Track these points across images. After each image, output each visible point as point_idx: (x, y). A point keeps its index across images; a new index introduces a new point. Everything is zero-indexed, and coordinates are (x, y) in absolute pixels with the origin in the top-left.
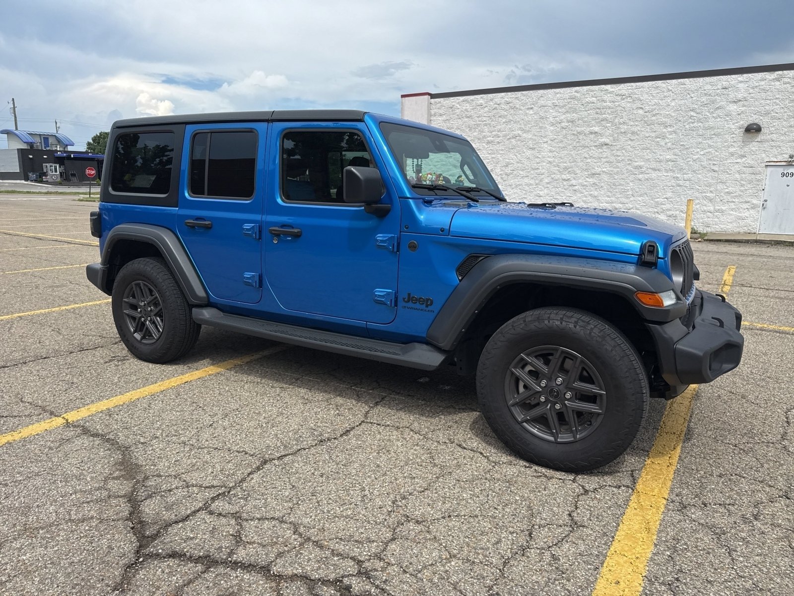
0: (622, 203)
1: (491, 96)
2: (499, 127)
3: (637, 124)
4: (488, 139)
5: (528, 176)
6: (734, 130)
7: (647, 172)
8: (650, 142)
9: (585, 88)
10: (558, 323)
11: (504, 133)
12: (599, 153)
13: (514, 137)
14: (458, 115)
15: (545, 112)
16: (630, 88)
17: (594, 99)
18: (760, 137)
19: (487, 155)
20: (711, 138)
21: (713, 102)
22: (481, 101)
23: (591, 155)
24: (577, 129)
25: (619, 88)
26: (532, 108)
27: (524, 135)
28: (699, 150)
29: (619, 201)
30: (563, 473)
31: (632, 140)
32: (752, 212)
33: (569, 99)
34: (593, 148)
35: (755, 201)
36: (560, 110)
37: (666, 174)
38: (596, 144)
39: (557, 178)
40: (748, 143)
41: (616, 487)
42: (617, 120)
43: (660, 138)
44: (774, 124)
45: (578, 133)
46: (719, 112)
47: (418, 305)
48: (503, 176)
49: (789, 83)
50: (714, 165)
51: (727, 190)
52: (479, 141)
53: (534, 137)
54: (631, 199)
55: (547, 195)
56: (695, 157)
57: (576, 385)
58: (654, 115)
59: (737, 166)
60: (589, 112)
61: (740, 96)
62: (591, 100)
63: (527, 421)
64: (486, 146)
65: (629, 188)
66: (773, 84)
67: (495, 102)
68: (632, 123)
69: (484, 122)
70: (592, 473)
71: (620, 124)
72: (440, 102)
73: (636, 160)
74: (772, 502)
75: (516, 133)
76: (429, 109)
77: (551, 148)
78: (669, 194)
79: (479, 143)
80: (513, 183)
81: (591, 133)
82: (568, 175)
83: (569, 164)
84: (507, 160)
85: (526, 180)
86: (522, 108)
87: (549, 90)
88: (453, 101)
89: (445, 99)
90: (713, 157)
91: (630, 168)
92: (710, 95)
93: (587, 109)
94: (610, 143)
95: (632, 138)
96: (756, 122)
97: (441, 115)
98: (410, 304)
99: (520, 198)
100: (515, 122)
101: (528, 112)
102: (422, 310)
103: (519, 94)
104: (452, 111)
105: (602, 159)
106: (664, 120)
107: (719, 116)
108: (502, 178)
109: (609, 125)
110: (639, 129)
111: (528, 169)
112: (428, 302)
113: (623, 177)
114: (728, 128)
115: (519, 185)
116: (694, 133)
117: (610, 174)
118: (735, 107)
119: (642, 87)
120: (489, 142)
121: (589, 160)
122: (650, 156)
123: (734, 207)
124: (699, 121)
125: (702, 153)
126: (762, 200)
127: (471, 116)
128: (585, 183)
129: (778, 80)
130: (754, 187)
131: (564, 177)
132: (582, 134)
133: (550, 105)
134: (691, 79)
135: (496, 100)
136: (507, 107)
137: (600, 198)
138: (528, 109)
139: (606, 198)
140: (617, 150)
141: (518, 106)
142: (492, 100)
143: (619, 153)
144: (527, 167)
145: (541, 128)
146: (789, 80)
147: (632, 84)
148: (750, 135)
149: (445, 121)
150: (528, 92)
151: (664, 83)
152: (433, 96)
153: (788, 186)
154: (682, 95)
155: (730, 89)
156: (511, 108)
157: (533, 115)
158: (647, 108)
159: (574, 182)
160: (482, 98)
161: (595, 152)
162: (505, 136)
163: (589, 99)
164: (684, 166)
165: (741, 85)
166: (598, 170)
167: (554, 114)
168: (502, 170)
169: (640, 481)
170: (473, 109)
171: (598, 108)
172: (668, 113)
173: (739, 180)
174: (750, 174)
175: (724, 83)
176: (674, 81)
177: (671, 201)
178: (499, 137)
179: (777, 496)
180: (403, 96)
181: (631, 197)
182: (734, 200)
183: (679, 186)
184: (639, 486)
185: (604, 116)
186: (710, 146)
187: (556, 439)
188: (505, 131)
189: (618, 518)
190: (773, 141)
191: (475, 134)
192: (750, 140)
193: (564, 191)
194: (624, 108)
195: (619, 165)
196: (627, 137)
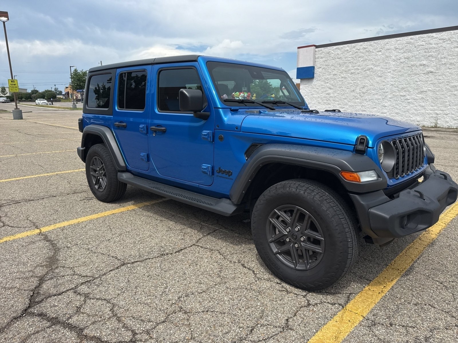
0: (442, 111)
1: (353, 44)
2: (359, 64)
3: (454, 58)
4: (352, 71)
5: (377, 94)
9: (417, 36)
10: (294, 190)
11: (362, 67)
12: (426, 78)
13: (369, 69)
14: (332, 57)
15: (390, 53)
16: (449, 34)
17: (423, 42)
19: (350, 81)
22: (348, 48)
23: (420, 79)
24: (411, 63)
25: (441, 35)
26: (380, 51)
27: (375, 68)
29: (440, 109)
30: (300, 290)
31: (450, 69)
33: (406, 44)
34: (422, 75)
36: (400, 52)
38: (424, 72)
39: (396, 95)
41: (332, 304)
42: (439, 56)
45: (412, 65)
47: (224, 175)
48: (361, 94)
52: (346, 73)
53: (382, 69)
54: (448, 108)
55: (390, 105)
57: (307, 232)
60: (419, 51)
62: (421, 44)
63: (279, 253)
64: (350, 76)
65: (447, 100)
67: (356, 48)
68: (451, 58)
69: (349, 61)
70: (320, 292)
71: (442, 58)
72: (321, 50)
73: (453, 82)
74: (447, 329)
75: (370, 67)
76: (314, 54)
77: (393, 76)
79: (346, 74)
80: (367, 98)
81: (421, 65)
82: (404, 93)
83: (405, 86)
84: (364, 84)
85: (376, 96)
86: (374, 51)
87: (392, 39)
88: (329, 49)
89: (325, 48)
91: (448, 87)
93: (418, 50)
94: (434, 71)
95: (450, 67)
97: (322, 58)
98: (220, 174)
99: (372, 107)
100: (369, 60)
101: (378, 53)
102: (226, 178)
103: (372, 42)
104: (329, 55)
105: (428, 82)
108: (360, 95)
109: (433, 59)
111: (377, 89)
112: (229, 174)
113: (443, 93)
115: (372, 99)
117: (434, 92)
120: (352, 73)
121: (419, 83)
127: (341, 58)
128: (416, 98)
131: (402, 94)
132: (415, 66)
133: (393, 48)
135: (357, 47)
136: (364, 51)
137: (426, 107)
138: (378, 51)
139: (431, 107)
140: (439, 76)
141: (371, 50)
142: (354, 47)
143: (440, 78)
144: (376, 88)
145: (386, 63)
147: (451, 31)
149: (324, 61)
150: (378, 41)
152: (317, 47)
156: (367, 51)
157: (382, 55)
159: (408, 97)
160: (348, 46)
161: (423, 77)
162: (362, 69)
163: (420, 43)
166: (425, 89)
167: (395, 54)
168: (360, 90)
169: (352, 302)
170: (342, 53)
171: (426, 49)
178: (358, 70)
179: (454, 325)
180: (299, 48)
181: (448, 106)
184: (349, 306)
185: (430, 53)
187: (295, 267)
188: (363, 66)
189: (320, 326)
191: (343, 68)
193: (401, 103)
194: (445, 47)
195: (440, 85)
196: (447, 67)
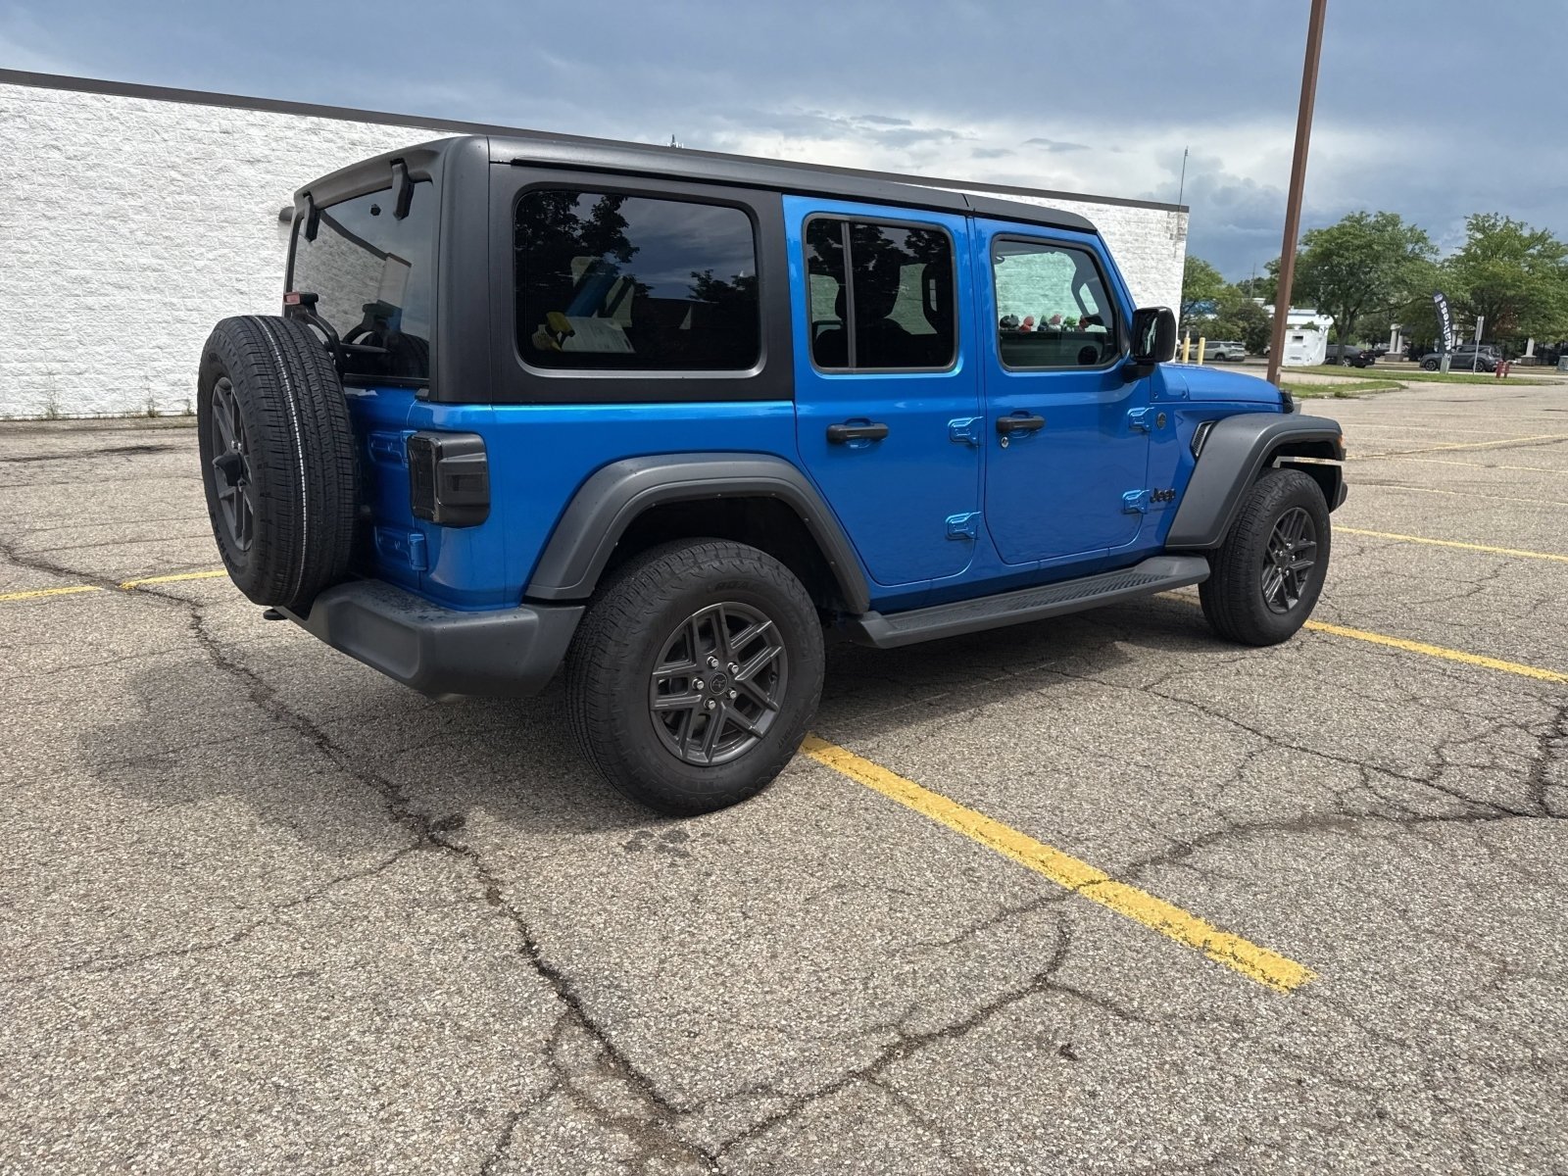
0: (59, 361)
3: (52, 181)
6: (260, 215)
7: (102, 291)
8: (93, 225)
16: (14, 95)
20: (222, 228)
21: (210, 156)
28: (203, 250)
29: (51, 357)
31: (49, 218)
37: (146, 297)
43: (115, 218)
46: (224, 177)
49: (331, 141)
50: (238, 280)
54: (79, 351)
56: (200, 264)
58: (90, 168)
59: (279, 284)
61: (257, 153)
65: (68, 326)
66: (306, 137)
68: (41, 180)
73: (71, 264)
78: (164, 340)
90: (233, 266)
91: (58, 280)
92: (200, 141)
95: (49, 214)
106: (116, 180)
107: (227, 186)
110: (63, 194)
114: (249, 210)
116: (186, 213)
118: (253, 172)
119: (45, 100)
122: (102, 257)
124: (191, 190)
125: (211, 256)
129: (314, 132)
134: (155, 102)
139: (16, 350)
140: (19, 239)
143: (23, 246)
147: (20, 88)
151: (98, 100)
154: (145, 131)
155: (236, 136)
158: (71, 150)
164: (181, 281)
165: (253, 131)
172: (121, 166)
175: (222, 121)
176: (119, 100)
177: (170, 353)
183: (181, 321)
186: (223, 244)
195: (31, 273)
196: (37, 211)
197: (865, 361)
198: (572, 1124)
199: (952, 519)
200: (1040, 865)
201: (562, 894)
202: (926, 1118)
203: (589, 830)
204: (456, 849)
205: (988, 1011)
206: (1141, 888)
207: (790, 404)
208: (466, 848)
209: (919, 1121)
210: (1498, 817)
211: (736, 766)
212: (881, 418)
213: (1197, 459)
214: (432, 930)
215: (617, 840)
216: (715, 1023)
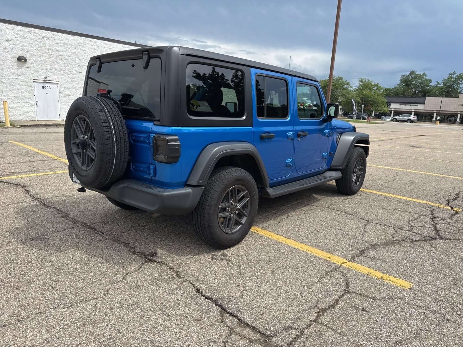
6: (11, 58)
18: (27, 65)
32: (31, 108)
35: (31, 102)
40: (21, 67)
44: (33, 58)
50: (2, 79)
51: (14, 95)
59: (17, 81)
61: (10, 38)
66: (28, 34)
96: (23, 55)
112: (332, 154)
114: (7, 56)
123: (20, 105)
126: (35, 101)
129: (30, 33)
130: (29, 94)
146: (36, 34)
148: (21, 63)
153: (47, 94)
155: (3, 32)
165: (9, 31)
173: (20, 89)
174: (25, 86)
182: (19, 101)
190: (34, 68)
192: (21, 66)
197: (269, 116)
198: (242, 343)
199: (287, 161)
200: (329, 259)
201: (200, 274)
202: (338, 332)
203: (197, 254)
204: (158, 262)
205: (338, 300)
206: (358, 263)
207: (252, 128)
208: (162, 262)
209: (336, 333)
210: (431, 240)
211: (237, 233)
212: (273, 132)
213: (337, 144)
214: (167, 288)
215: (207, 257)
216: (266, 310)
